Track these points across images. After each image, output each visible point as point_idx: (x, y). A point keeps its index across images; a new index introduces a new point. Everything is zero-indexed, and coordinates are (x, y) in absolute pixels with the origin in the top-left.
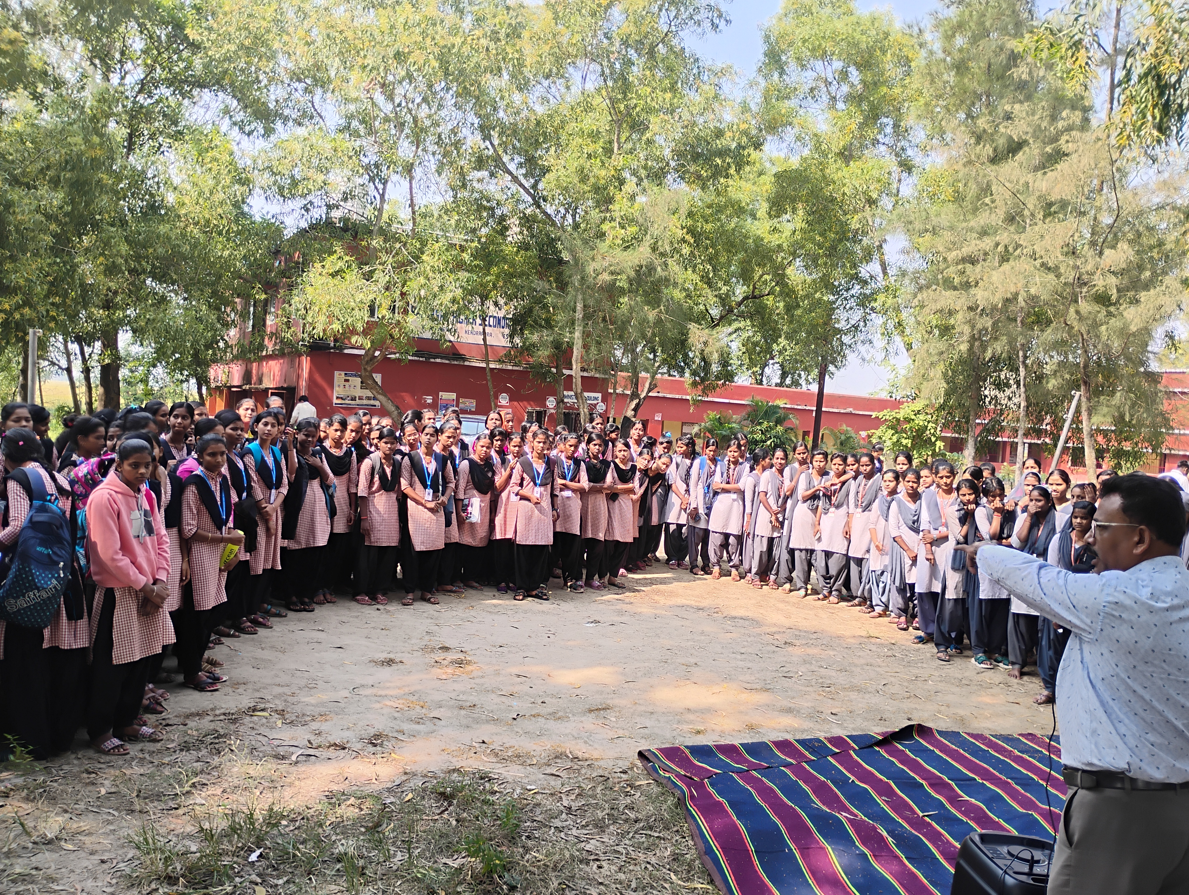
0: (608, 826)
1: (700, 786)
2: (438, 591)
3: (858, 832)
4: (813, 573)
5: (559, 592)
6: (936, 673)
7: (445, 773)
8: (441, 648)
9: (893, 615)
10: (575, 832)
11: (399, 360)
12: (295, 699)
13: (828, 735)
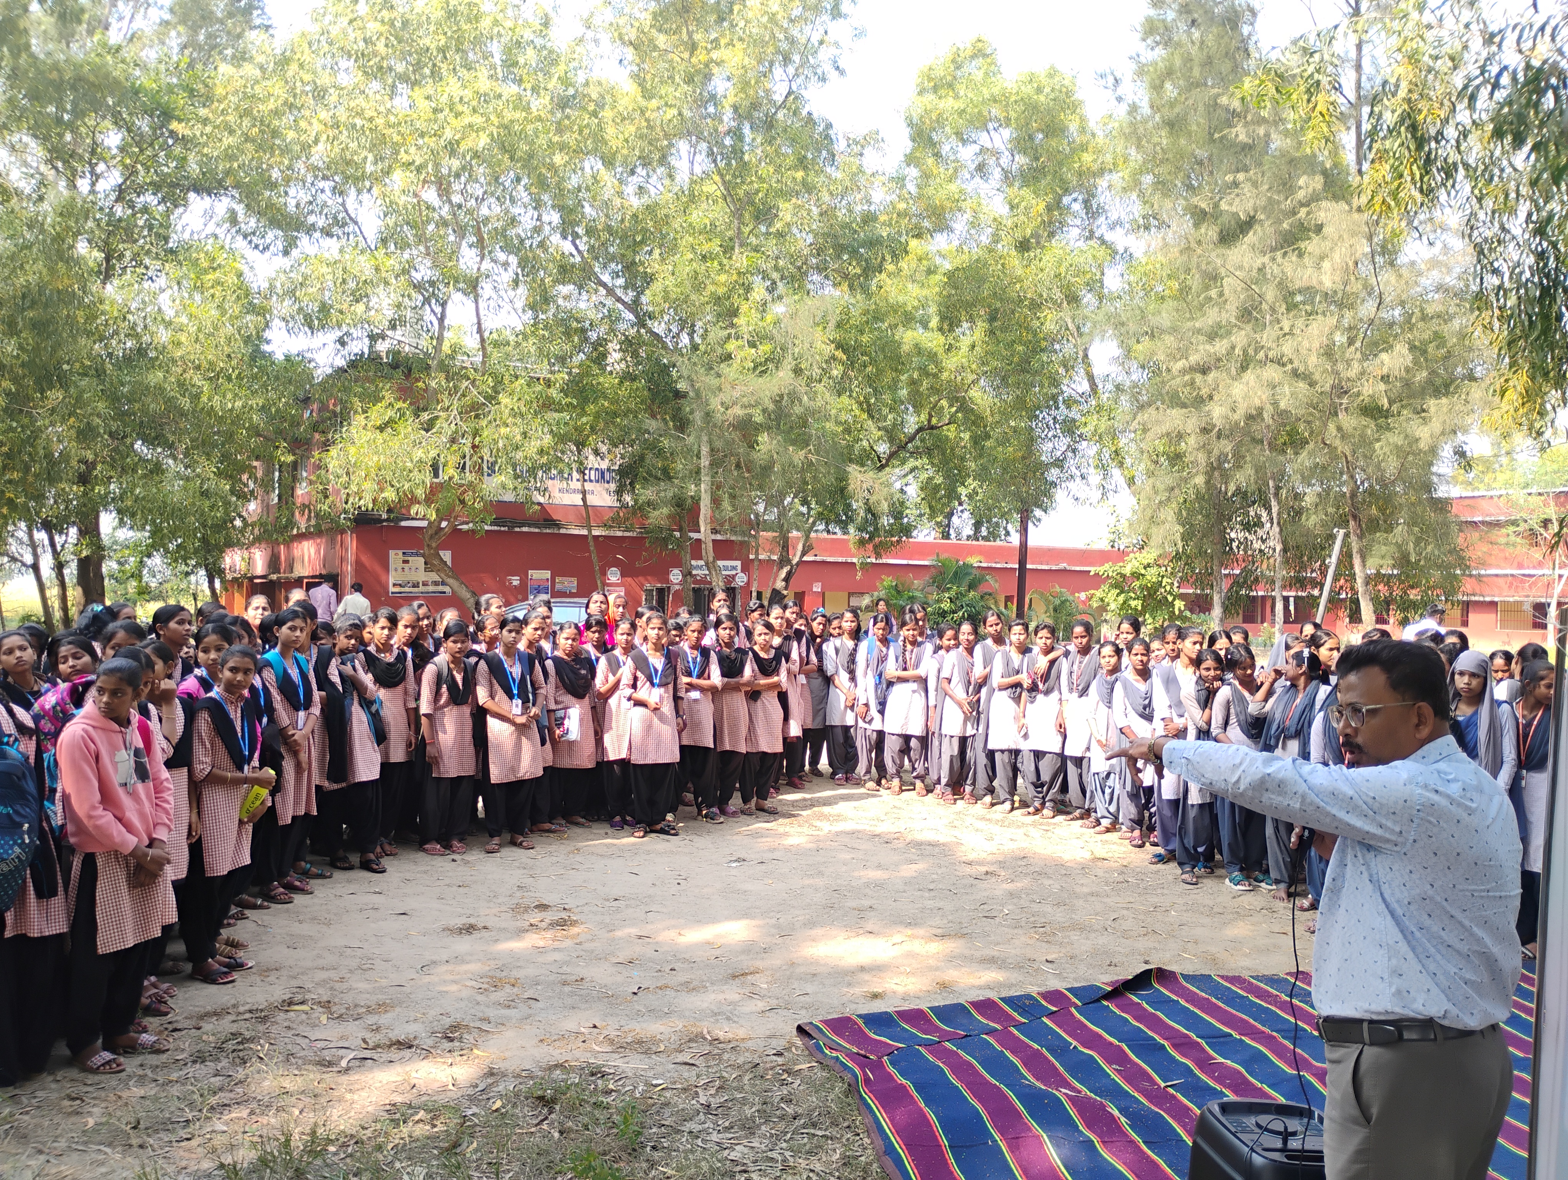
0: (759, 1127)
1: (877, 1067)
2: (532, 831)
3: (1081, 1113)
4: (1020, 781)
5: (692, 824)
6: (1180, 901)
7: (545, 1070)
8: (536, 907)
9: (1124, 828)
10: (715, 1137)
11: (473, 531)
12: (345, 986)
13: (1043, 989)
